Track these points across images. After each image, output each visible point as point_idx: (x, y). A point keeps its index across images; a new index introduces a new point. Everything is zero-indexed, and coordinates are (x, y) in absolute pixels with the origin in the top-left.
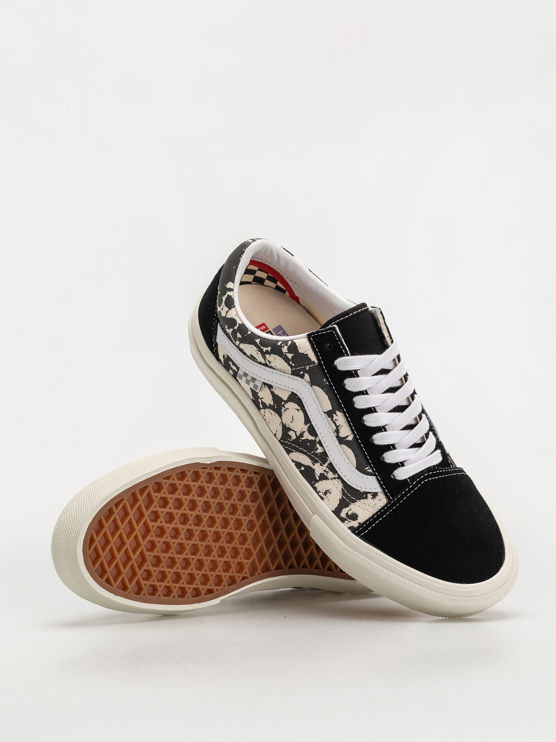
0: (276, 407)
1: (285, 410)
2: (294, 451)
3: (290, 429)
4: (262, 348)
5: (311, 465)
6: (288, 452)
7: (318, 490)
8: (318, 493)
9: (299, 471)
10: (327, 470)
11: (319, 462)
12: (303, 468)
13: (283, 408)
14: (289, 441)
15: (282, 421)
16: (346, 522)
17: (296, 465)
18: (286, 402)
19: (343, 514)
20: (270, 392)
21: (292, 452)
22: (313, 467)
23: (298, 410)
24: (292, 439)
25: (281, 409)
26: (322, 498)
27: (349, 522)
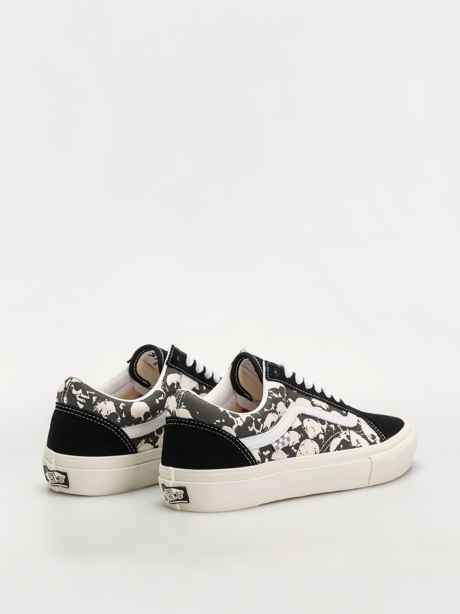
0: (303, 435)
1: (307, 429)
2: (330, 445)
3: (318, 436)
4: (271, 409)
5: (341, 439)
6: (328, 451)
7: (356, 446)
8: (357, 447)
9: (342, 450)
10: (345, 432)
11: (339, 433)
12: (342, 446)
13: (306, 429)
14: (323, 444)
15: (311, 439)
16: (376, 441)
17: (338, 450)
18: (303, 424)
19: (372, 441)
20: (293, 431)
21: (329, 447)
22: (342, 439)
23: (309, 420)
24: (323, 439)
25: (305, 431)
26: (361, 446)
27: (376, 440)
